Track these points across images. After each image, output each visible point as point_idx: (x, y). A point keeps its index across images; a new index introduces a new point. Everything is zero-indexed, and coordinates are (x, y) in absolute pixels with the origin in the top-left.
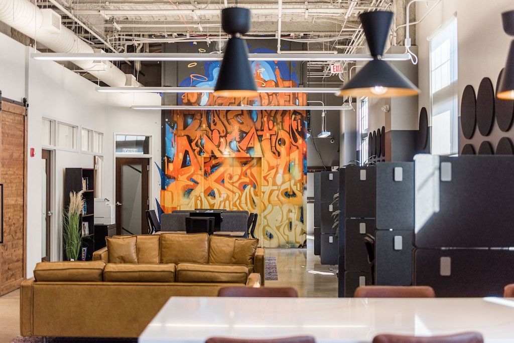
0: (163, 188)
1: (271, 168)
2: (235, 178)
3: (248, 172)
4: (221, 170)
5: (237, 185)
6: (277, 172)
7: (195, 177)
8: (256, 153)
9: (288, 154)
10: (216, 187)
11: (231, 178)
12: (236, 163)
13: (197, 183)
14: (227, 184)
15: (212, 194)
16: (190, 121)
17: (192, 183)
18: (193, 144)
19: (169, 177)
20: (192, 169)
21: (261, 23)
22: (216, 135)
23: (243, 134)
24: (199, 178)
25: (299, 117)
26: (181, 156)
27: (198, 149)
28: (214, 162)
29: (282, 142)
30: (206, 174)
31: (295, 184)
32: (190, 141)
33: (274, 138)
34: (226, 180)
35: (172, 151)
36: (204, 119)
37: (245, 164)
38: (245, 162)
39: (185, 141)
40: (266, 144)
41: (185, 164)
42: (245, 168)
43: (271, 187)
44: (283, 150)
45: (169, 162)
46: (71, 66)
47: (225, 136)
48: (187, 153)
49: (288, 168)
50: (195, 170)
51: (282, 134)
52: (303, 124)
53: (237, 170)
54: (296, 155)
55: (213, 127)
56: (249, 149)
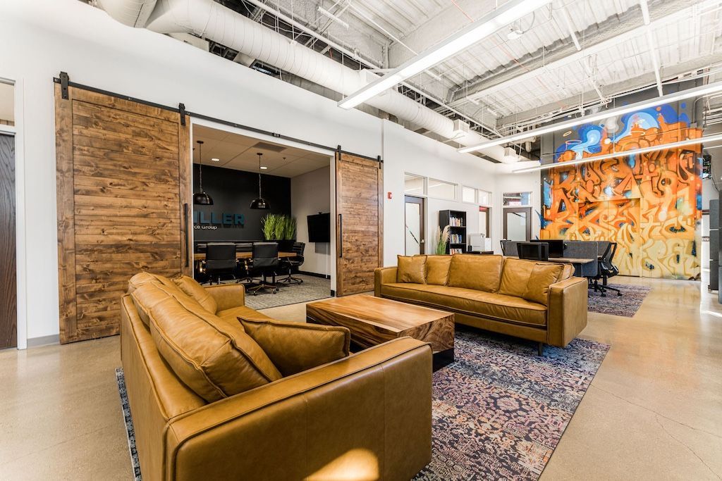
0: (542, 228)
1: (651, 207)
2: (610, 218)
3: (625, 213)
4: (596, 212)
5: (613, 223)
6: (659, 209)
7: (570, 219)
8: (635, 193)
9: (675, 192)
10: (591, 226)
11: (606, 217)
12: (611, 205)
13: (571, 223)
14: (601, 223)
15: (587, 232)
16: (565, 177)
17: (567, 224)
18: (568, 194)
19: (547, 220)
20: (567, 213)
22: (590, 185)
23: (618, 181)
24: (574, 218)
25: (689, 155)
26: (557, 204)
27: (572, 197)
28: (588, 206)
29: (666, 181)
30: (581, 216)
31: (685, 219)
32: (565, 192)
33: (656, 180)
34: (601, 220)
35: (549, 201)
36: (578, 173)
37: (622, 205)
38: (622, 204)
39: (561, 193)
40: (646, 187)
41: (560, 209)
42: (621, 209)
43: (651, 223)
44: (668, 189)
45: (547, 209)
46: (479, 154)
47: (600, 184)
48: (562, 201)
49: (675, 205)
50: (571, 214)
51: (666, 175)
52: (696, 162)
53: (613, 212)
54: (685, 192)
55: (586, 178)
56: (625, 192)
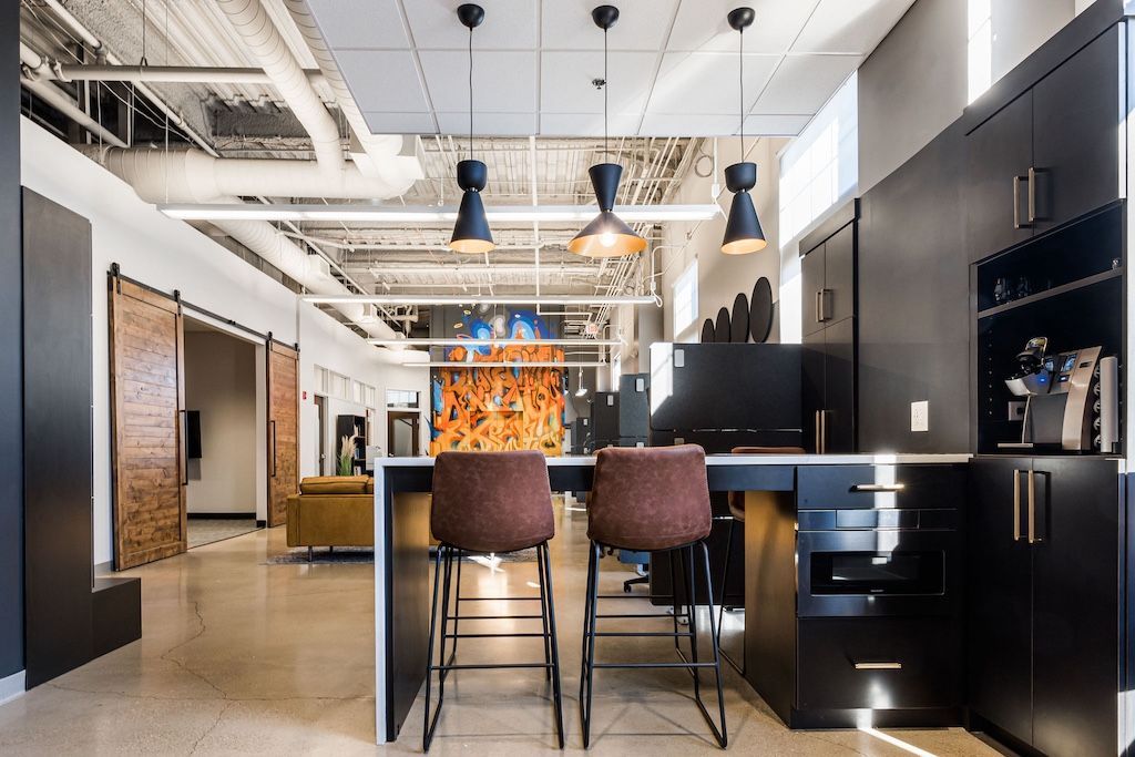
0: (432, 440)
1: (532, 421)
2: (499, 431)
3: (511, 425)
4: (486, 423)
5: (501, 436)
6: (537, 426)
7: (462, 430)
8: (518, 407)
9: (548, 408)
10: (481, 439)
11: (495, 431)
12: (500, 417)
13: (463, 435)
14: (491, 436)
15: (478, 446)
16: (456, 377)
17: (459, 435)
18: (460, 399)
19: (438, 430)
20: (458, 422)
21: (522, 286)
22: (481, 390)
23: (506, 390)
24: (465, 430)
25: (557, 374)
26: (449, 410)
27: (464, 404)
28: (479, 416)
29: (542, 397)
30: (472, 426)
31: (554, 436)
32: (457, 396)
33: (534, 393)
34: (491, 432)
35: (441, 405)
36: (469, 376)
37: (508, 417)
38: (508, 415)
39: (452, 396)
40: (527, 399)
41: (452, 417)
42: (508, 421)
43: (532, 438)
44: (542, 404)
45: (437, 415)
47: (490, 392)
48: (454, 407)
49: (548, 421)
50: (462, 423)
51: (543, 390)
52: (561, 381)
53: (501, 423)
54: (554, 409)
55: (478, 383)
56: (511, 403)
